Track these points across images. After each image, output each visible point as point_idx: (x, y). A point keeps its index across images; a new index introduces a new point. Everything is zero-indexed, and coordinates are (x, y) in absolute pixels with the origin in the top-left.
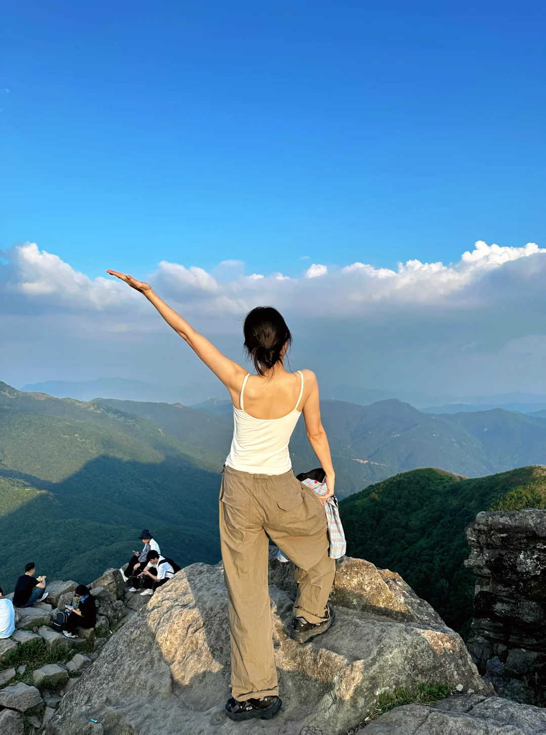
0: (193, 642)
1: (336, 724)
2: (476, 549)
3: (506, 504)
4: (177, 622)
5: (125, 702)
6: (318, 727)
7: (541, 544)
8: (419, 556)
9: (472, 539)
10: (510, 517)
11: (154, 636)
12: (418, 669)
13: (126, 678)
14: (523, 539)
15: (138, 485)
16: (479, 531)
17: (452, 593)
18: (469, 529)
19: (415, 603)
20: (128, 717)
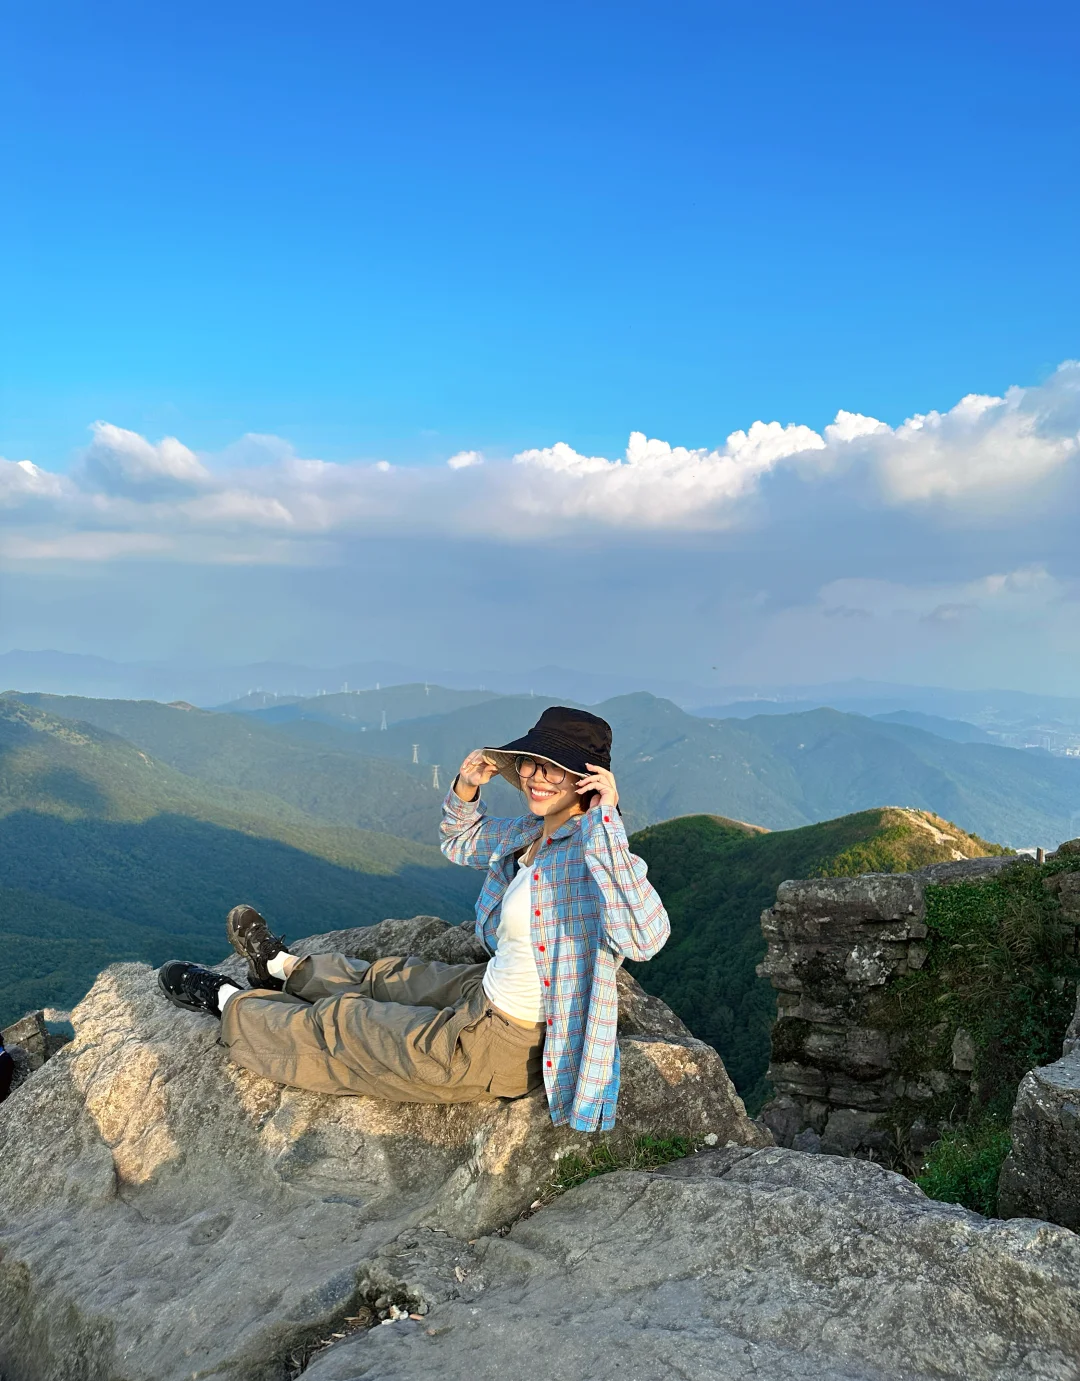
0: (161, 1102)
1: (475, 1218)
2: (778, 945)
3: (834, 875)
4: (130, 1068)
5: (19, 1223)
6: (439, 1226)
7: (887, 933)
8: (682, 968)
9: (771, 928)
10: (835, 888)
11: (82, 1099)
12: (635, 1111)
13: (24, 1178)
14: (858, 925)
15: (99, 863)
16: (783, 913)
17: (739, 1029)
18: (766, 911)
19: (639, 1002)
20: (20, 1248)
